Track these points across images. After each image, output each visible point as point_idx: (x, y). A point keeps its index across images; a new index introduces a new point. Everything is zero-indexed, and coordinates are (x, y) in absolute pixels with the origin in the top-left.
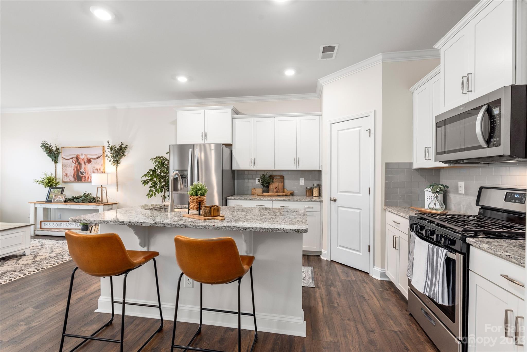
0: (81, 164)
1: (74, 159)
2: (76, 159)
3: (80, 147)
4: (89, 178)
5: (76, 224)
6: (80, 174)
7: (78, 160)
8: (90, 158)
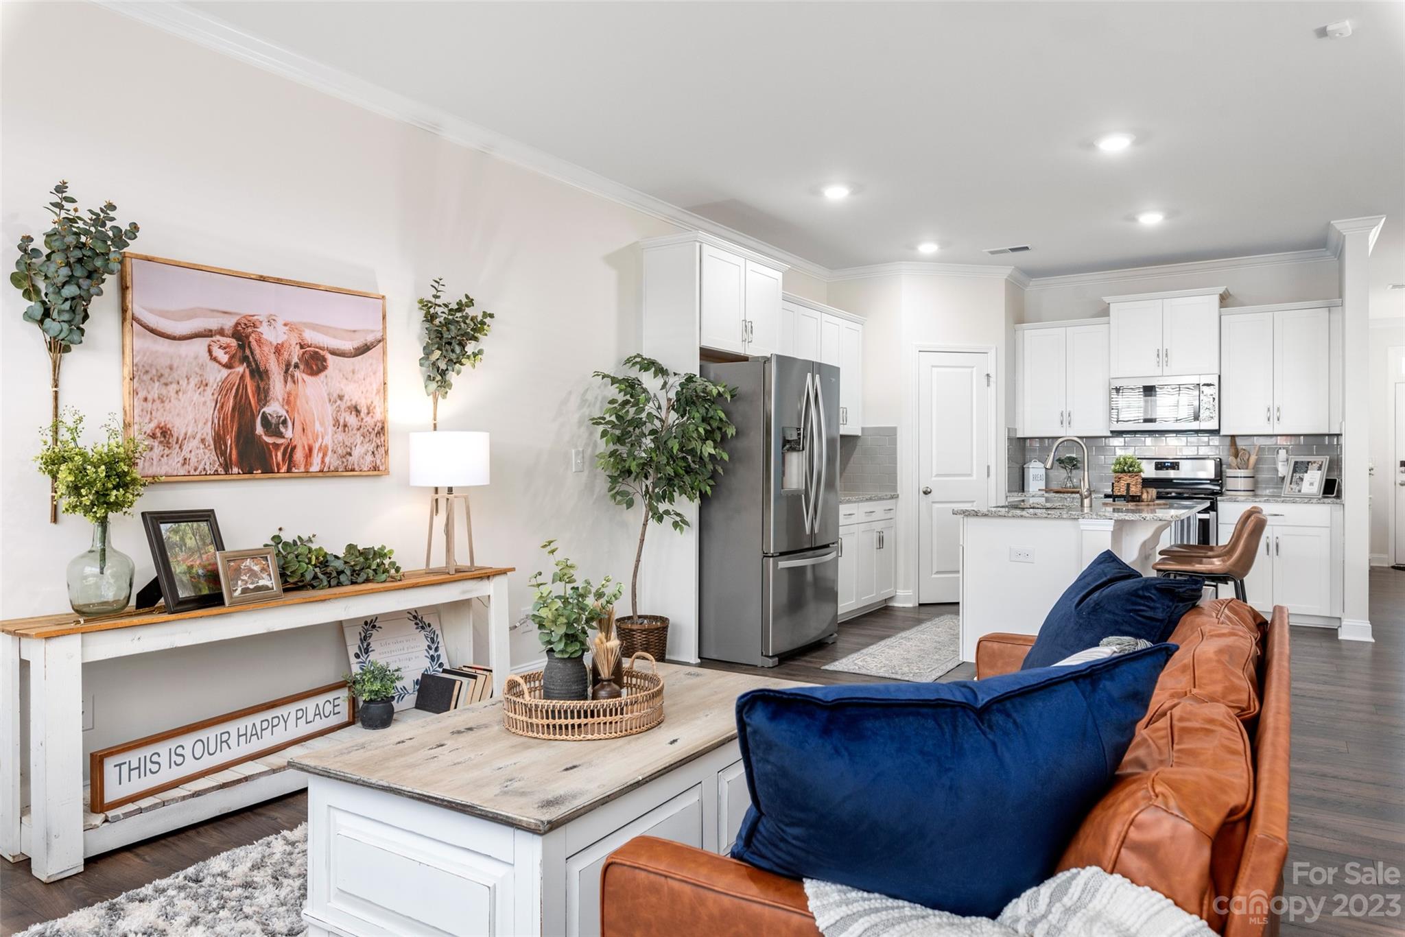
0: (267, 372)
1: (218, 337)
2: (234, 343)
3: (262, 279)
4: (315, 451)
5: (300, 714)
6: (259, 430)
7: (248, 352)
8: (320, 348)
